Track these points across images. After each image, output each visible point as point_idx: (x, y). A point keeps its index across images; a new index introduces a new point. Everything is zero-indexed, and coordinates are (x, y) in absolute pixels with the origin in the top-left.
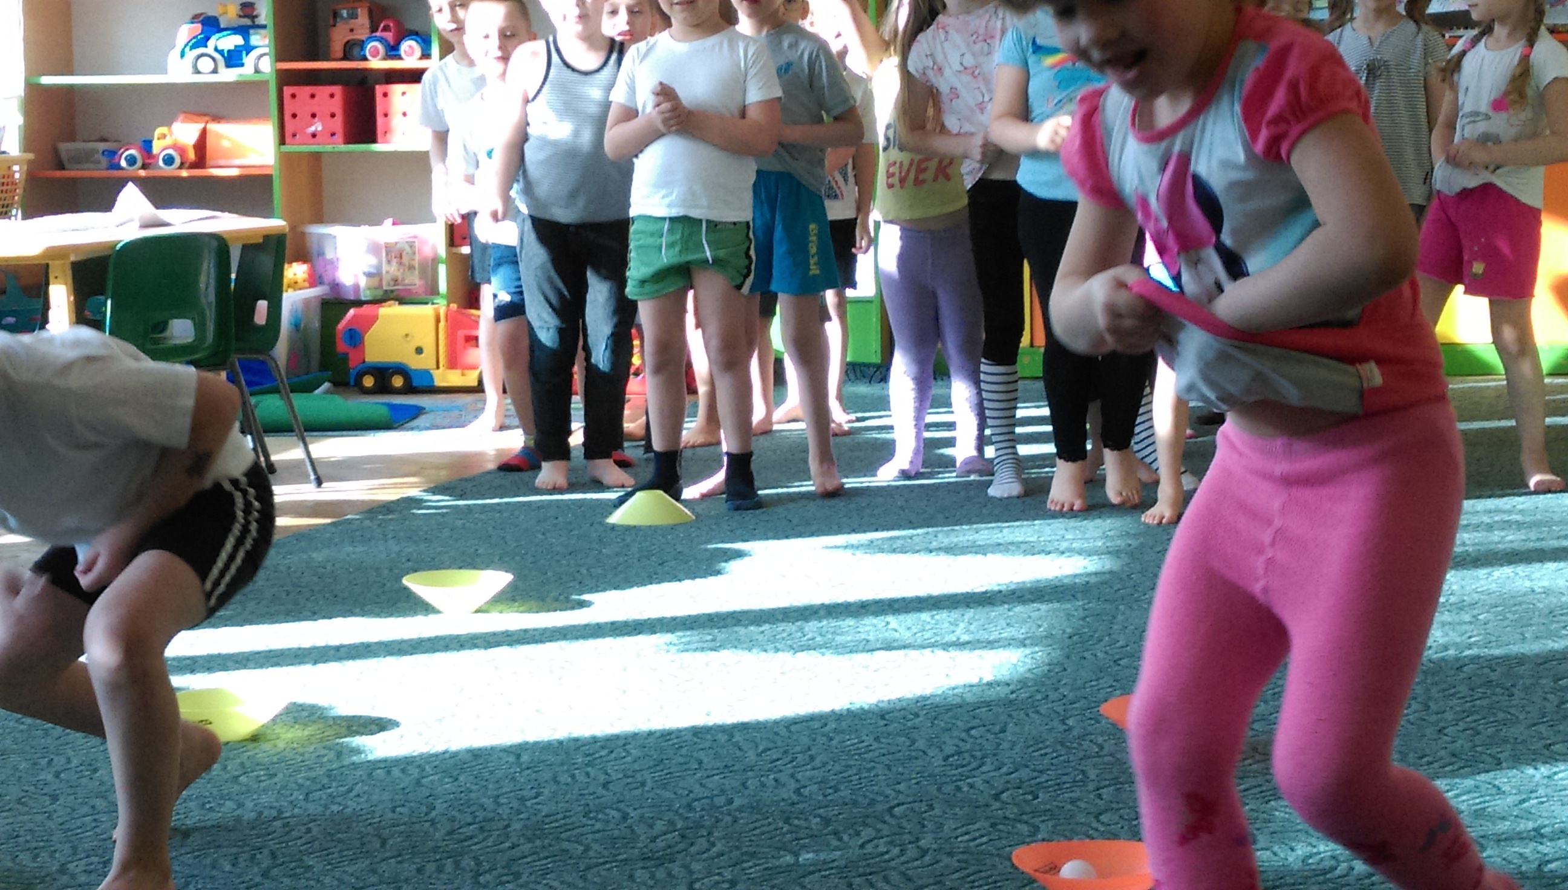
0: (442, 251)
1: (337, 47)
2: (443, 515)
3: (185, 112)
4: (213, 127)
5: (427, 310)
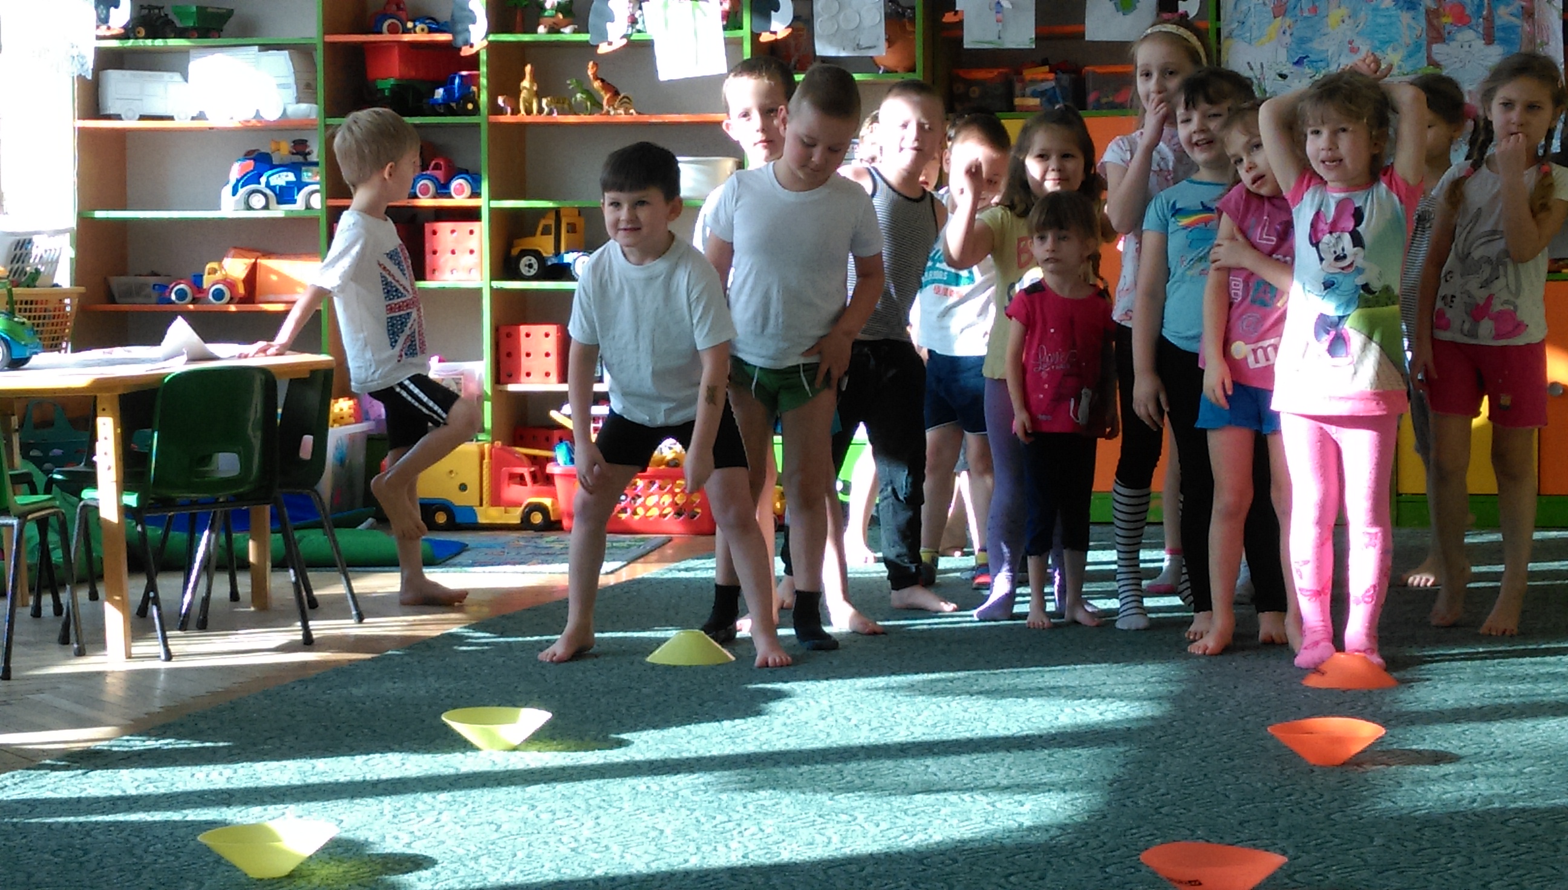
0: (488, 388)
2: (483, 652)
3: (235, 248)
4: (264, 262)
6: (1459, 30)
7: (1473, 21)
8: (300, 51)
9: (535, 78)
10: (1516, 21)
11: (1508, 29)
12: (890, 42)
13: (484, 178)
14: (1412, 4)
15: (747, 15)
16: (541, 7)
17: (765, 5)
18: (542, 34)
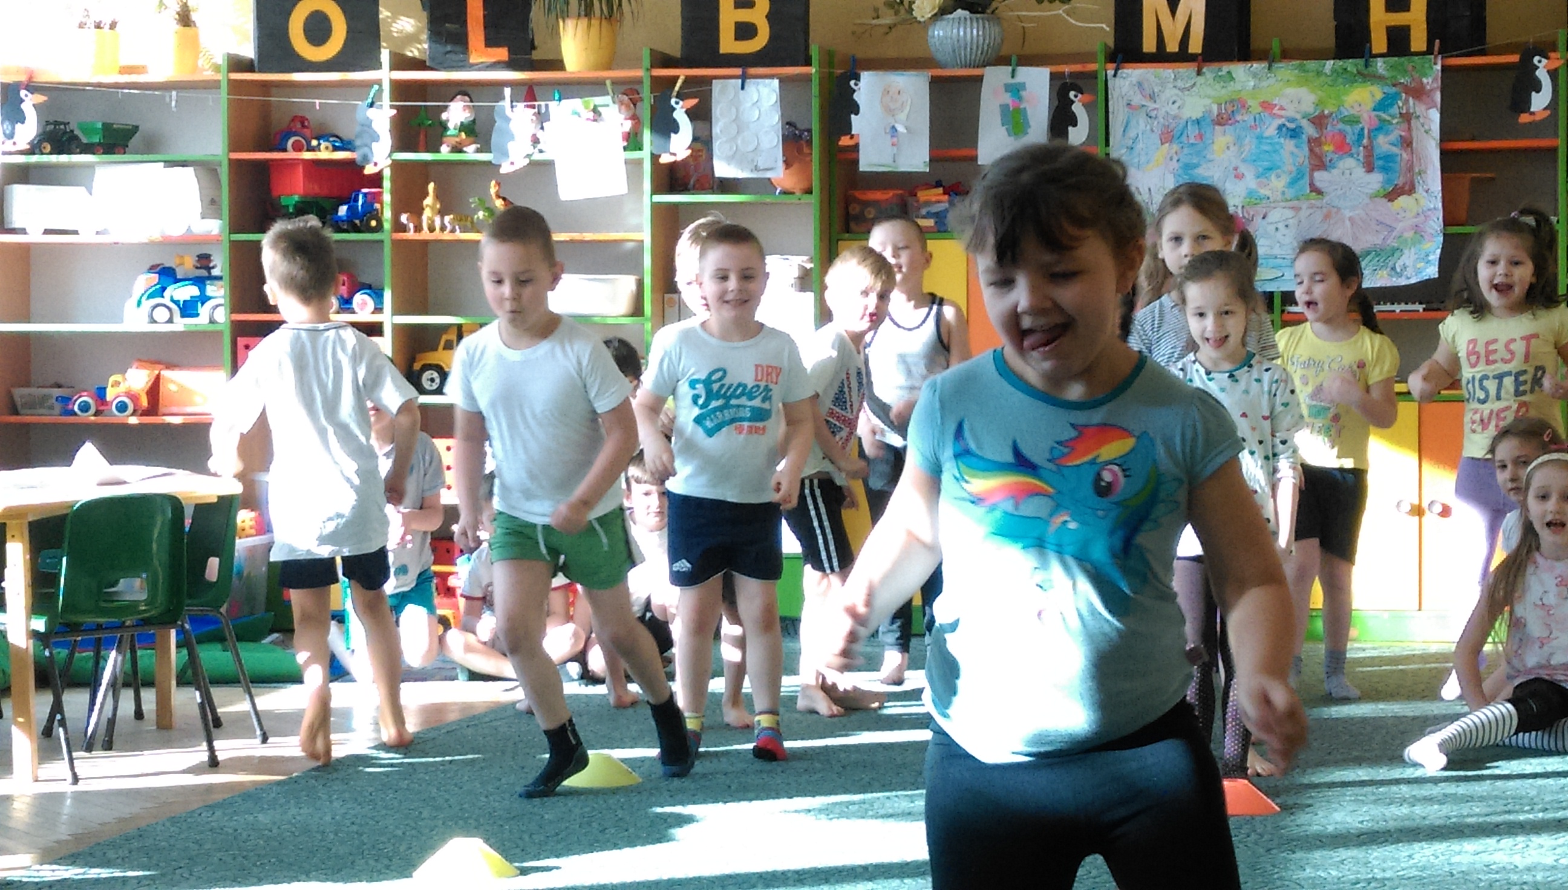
3: (138, 360)
6: (1340, 158)
7: (1354, 150)
8: (206, 168)
9: (438, 196)
10: (1395, 150)
11: (1388, 158)
12: (788, 164)
13: (388, 295)
14: (1295, 133)
15: (647, 135)
16: (444, 127)
17: (665, 126)
18: (445, 153)
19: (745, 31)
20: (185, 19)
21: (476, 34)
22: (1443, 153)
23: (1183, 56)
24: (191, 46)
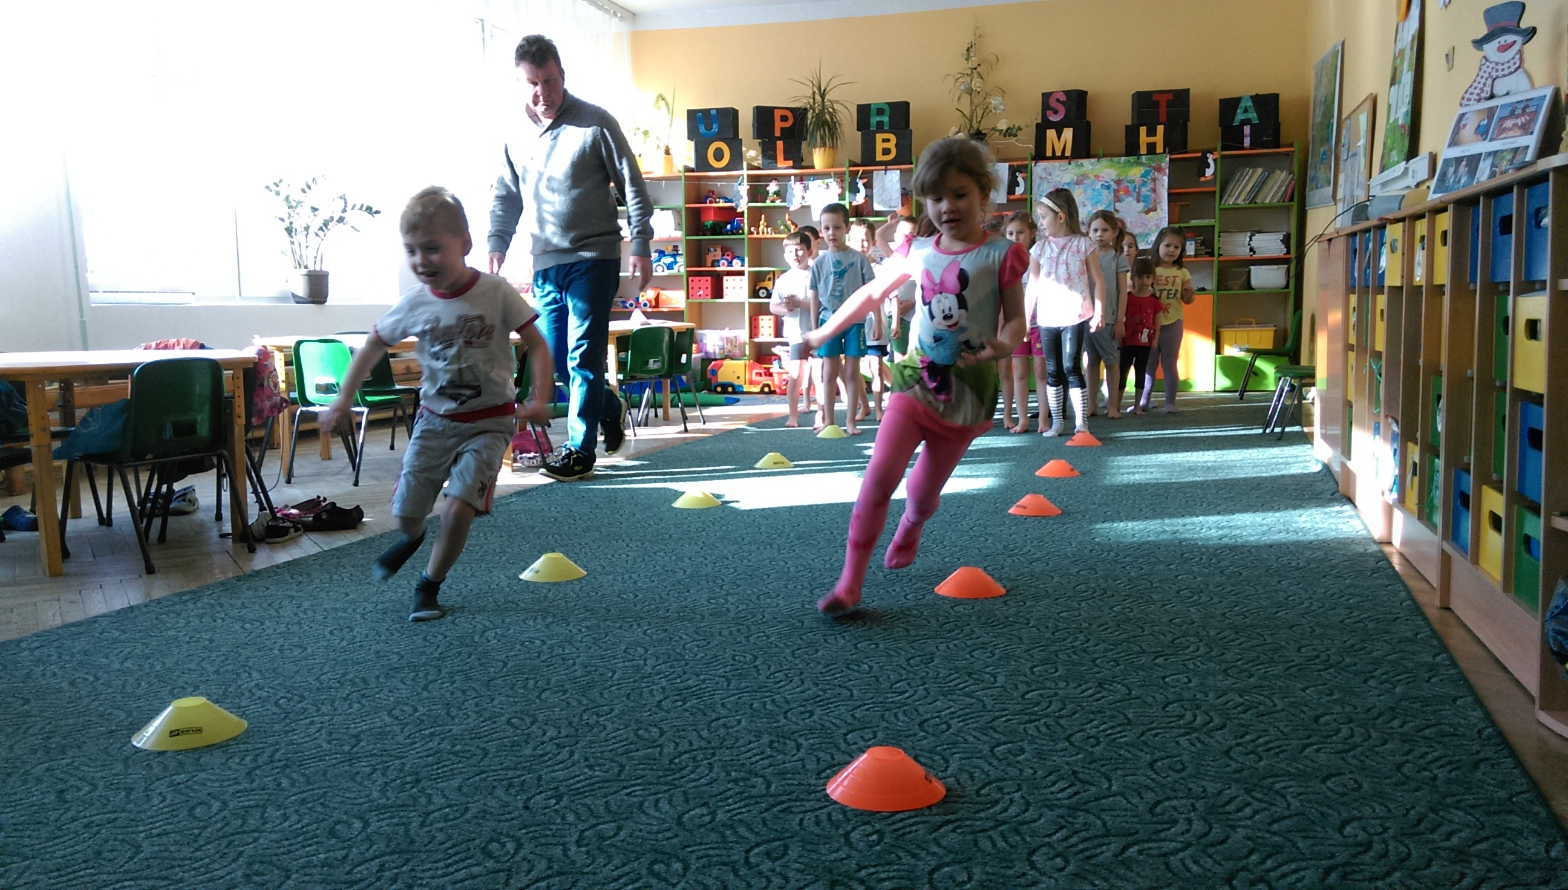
0: (747, 340)
1: (709, 263)
4: (662, 292)
5: (742, 362)
6: (1127, 197)
7: (1132, 194)
8: (676, 211)
9: (766, 220)
10: (1149, 193)
11: (1146, 197)
12: (903, 205)
13: (746, 259)
14: (1108, 187)
15: (847, 193)
16: (768, 193)
17: (854, 190)
18: (768, 203)
19: (886, 152)
20: (667, 152)
21: (780, 155)
22: (1169, 195)
23: (1063, 157)
24: (670, 163)
